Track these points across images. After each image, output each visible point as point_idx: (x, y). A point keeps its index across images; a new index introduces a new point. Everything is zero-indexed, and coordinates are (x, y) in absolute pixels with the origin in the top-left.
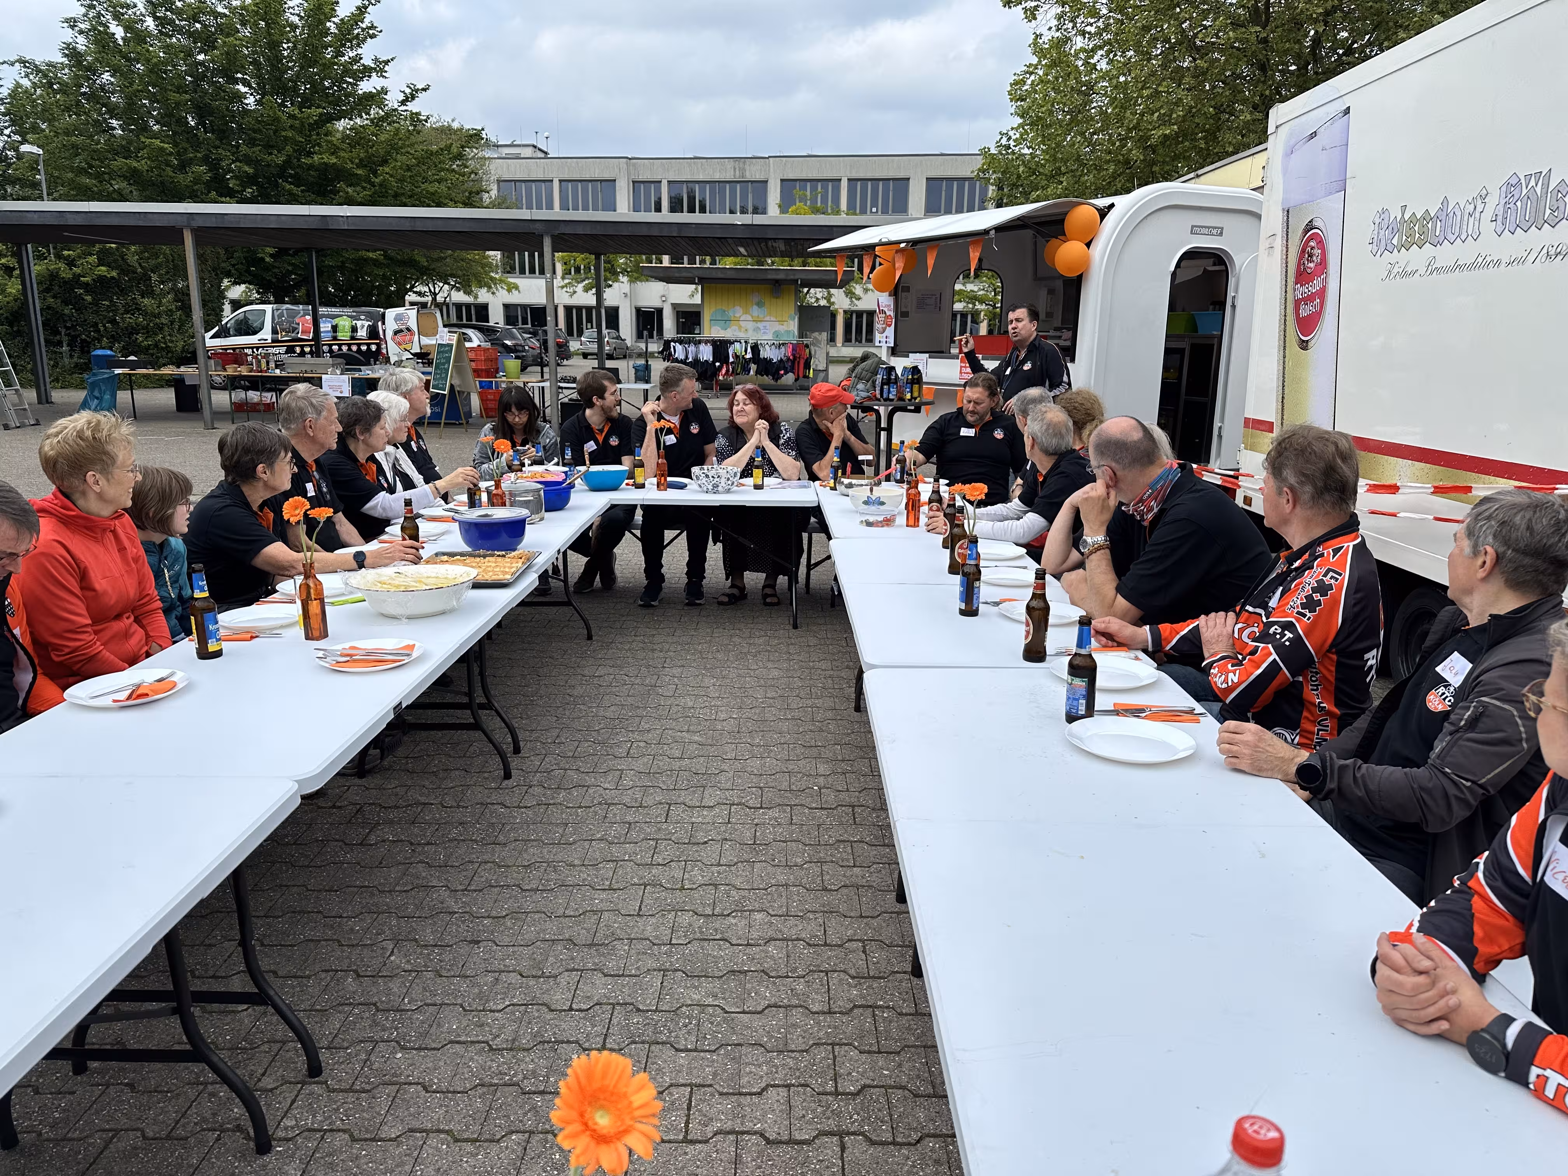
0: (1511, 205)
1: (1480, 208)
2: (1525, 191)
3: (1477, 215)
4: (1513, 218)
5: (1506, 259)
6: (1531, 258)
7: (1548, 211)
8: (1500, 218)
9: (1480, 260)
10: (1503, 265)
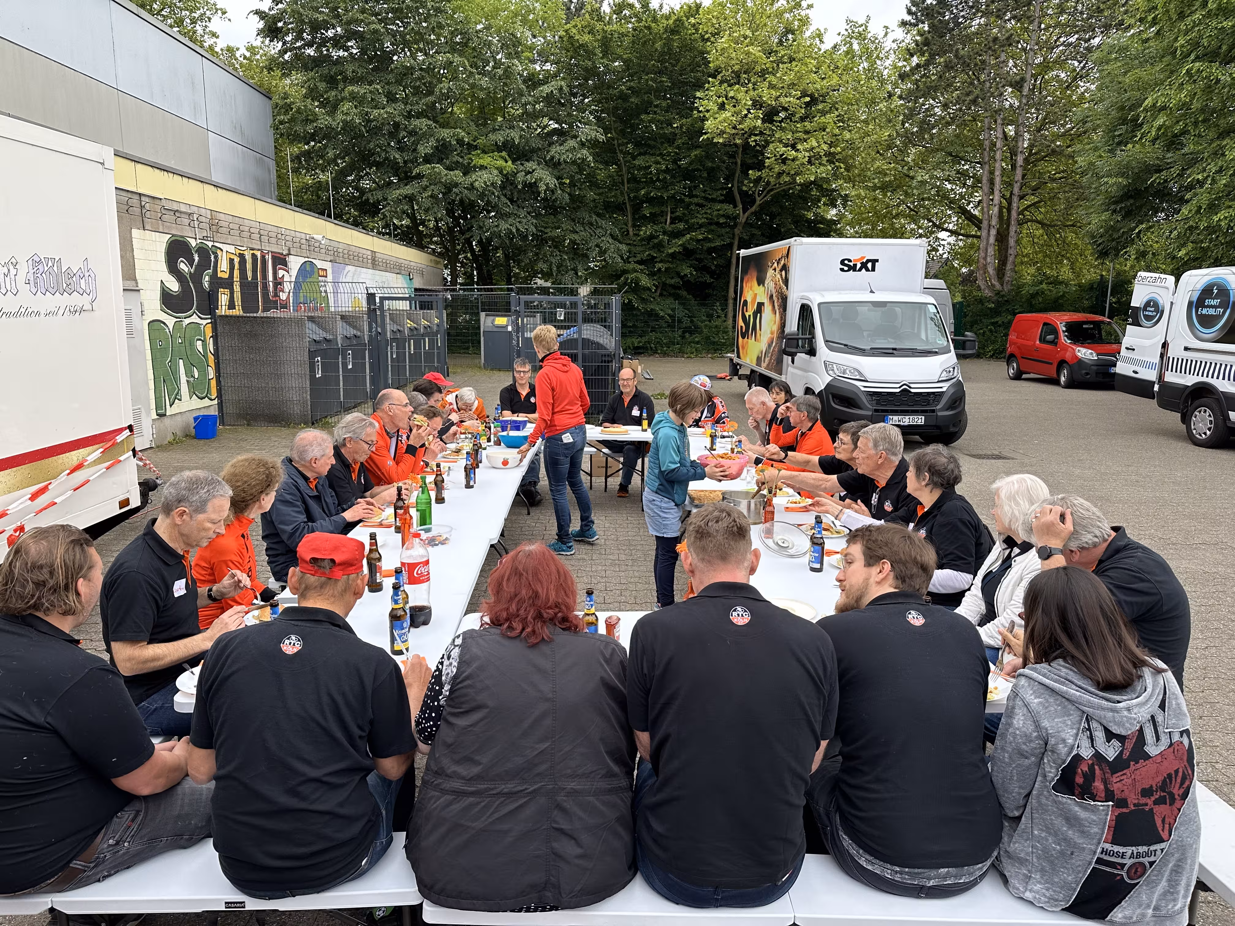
0: (39, 275)
1: (13, 272)
2: (46, 269)
3: (13, 277)
4: (42, 285)
5: (43, 312)
6: (61, 312)
7: (65, 285)
8: (32, 282)
9: (23, 310)
10: (42, 316)
